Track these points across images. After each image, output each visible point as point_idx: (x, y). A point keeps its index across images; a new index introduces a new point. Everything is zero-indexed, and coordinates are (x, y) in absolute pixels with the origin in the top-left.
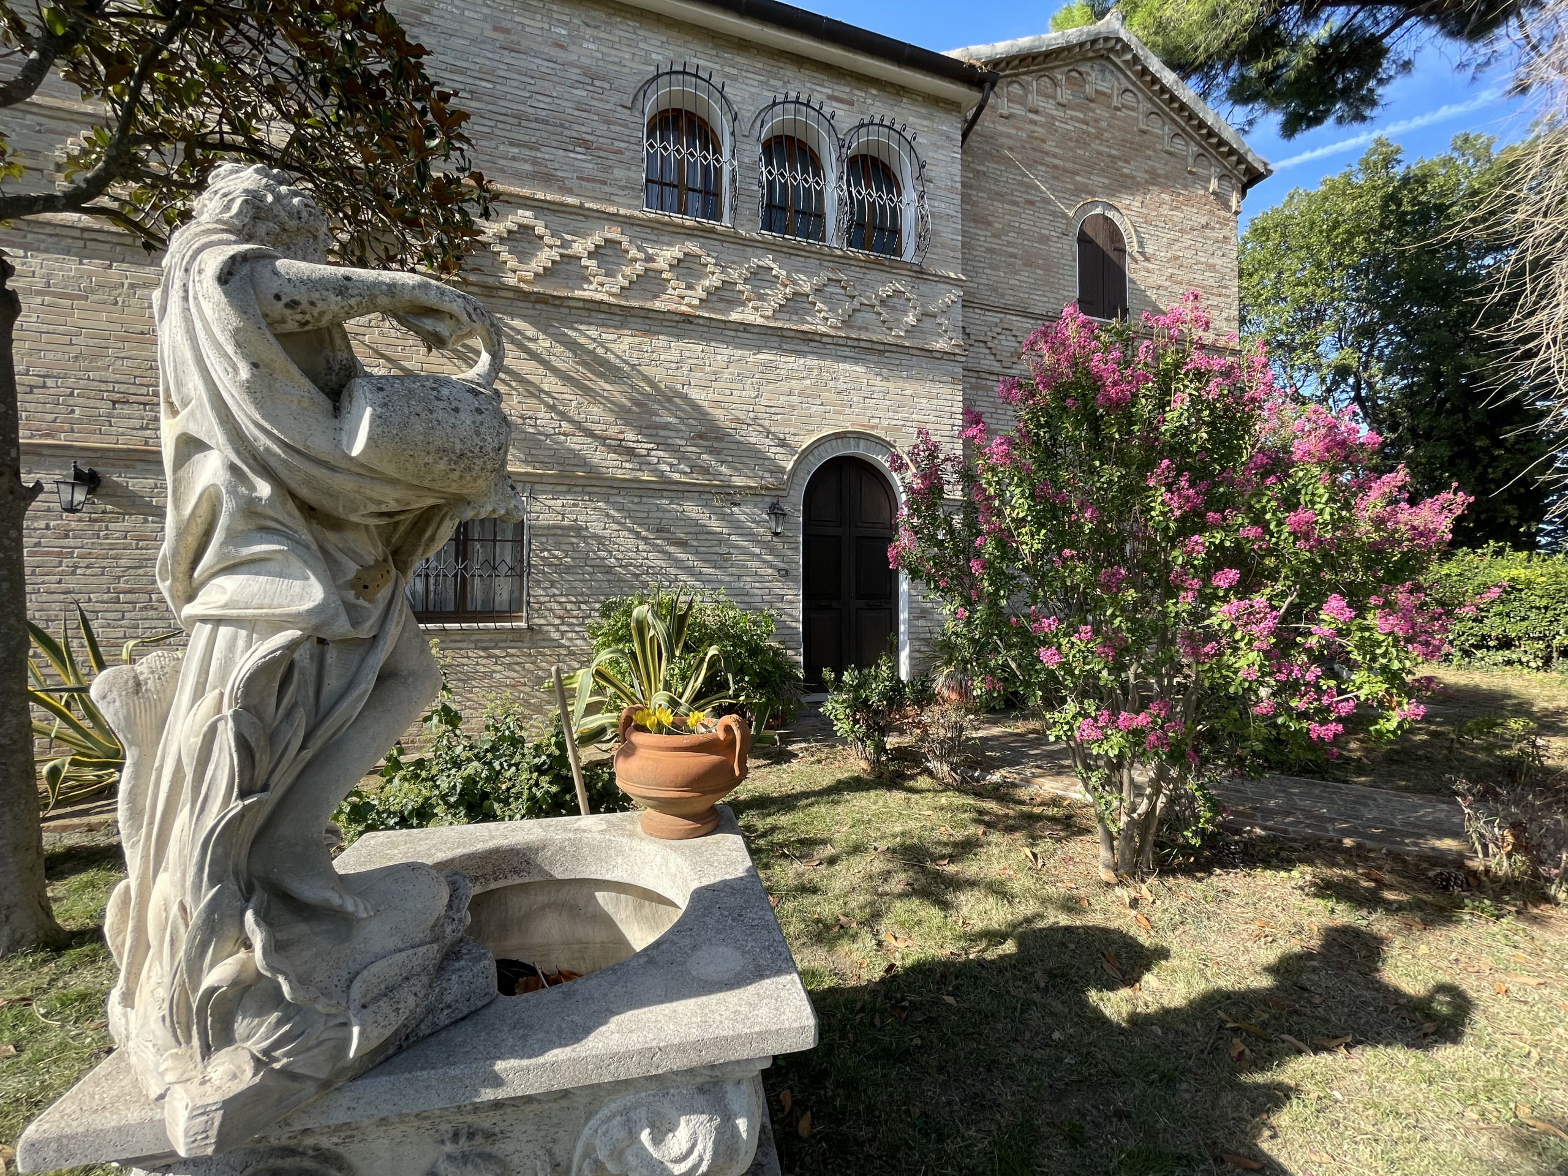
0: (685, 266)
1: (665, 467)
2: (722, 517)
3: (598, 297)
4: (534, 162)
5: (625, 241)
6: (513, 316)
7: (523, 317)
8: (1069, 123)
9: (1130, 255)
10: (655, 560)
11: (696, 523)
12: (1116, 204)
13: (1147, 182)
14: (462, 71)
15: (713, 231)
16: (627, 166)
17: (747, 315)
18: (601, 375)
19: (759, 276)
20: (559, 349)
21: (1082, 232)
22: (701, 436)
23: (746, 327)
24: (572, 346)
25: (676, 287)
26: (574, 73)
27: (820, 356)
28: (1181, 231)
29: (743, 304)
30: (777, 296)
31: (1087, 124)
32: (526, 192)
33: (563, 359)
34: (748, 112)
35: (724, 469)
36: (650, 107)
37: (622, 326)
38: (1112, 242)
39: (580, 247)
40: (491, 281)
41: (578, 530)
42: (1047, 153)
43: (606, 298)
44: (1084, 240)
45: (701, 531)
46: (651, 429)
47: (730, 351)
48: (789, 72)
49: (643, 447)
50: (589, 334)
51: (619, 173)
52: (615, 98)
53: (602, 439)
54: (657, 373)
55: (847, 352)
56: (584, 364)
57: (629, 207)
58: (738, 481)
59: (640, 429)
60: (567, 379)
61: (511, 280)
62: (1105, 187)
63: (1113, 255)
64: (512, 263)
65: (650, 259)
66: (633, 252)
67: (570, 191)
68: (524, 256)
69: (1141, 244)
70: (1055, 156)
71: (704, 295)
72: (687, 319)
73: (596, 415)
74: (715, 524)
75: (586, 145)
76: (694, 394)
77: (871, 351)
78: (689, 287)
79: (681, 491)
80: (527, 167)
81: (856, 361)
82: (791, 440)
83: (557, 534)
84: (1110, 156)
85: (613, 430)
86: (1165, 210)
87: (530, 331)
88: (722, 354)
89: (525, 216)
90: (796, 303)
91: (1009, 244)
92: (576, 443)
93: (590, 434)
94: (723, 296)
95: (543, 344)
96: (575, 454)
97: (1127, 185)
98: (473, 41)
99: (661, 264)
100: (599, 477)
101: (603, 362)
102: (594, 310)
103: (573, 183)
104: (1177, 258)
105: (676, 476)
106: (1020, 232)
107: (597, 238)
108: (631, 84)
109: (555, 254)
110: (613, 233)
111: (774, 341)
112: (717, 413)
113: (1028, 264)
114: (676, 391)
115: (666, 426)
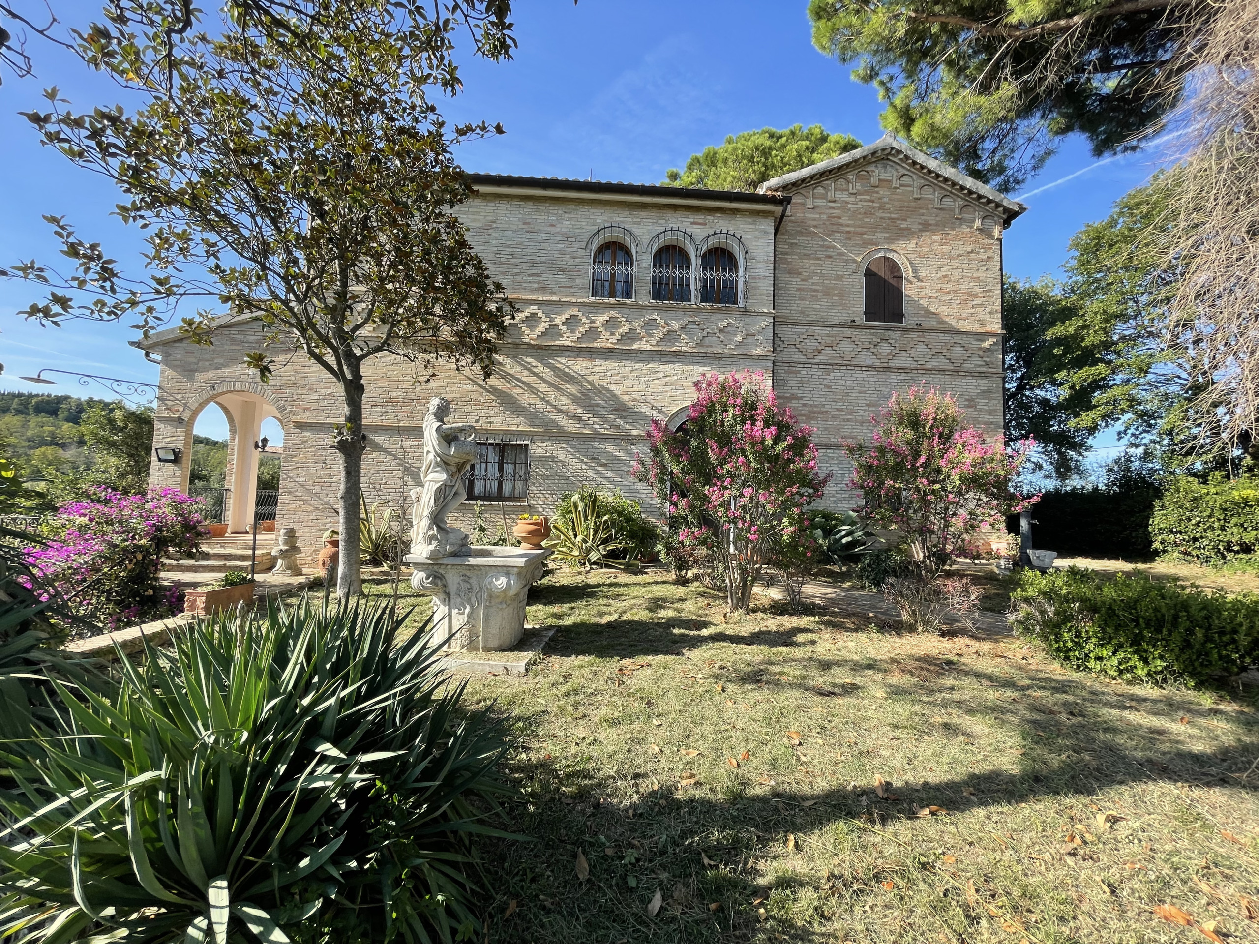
0: (610, 324)
1: (596, 426)
2: (626, 451)
3: (566, 343)
4: (539, 282)
5: (580, 315)
6: (527, 356)
7: (531, 356)
8: (859, 204)
9: (906, 279)
10: (591, 474)
11: (612, 454)
12: (894, 248)
13: (920, 230)
14: (509, 246)
15: (625, 304)
16: (582, 277)
17: (642, 345)
18: (567, 382)
19: (650, 325)
20: (547, 370)
21: (867, 269)
22: (616, 410)
23: (641, 352)
24: (553, 368)
25: (605, 335)
26: (559, 237)
27: (682, 363)
28: (950, 258)
29: (641, 339)
30: (659, 334)
31: (873, 201)
32: (534, 298)
33: (549, 375)
34: (646, 240)
35: (627, 426)
36: (594, 247)
37: (578, 357)
38: (892, 273)
39: (559, 320)
40: (518, 341)
41: (553, 458)
42: (842, 225)
43: (570, 344)
44: (869, 274)
45: (615, 459)
46: (590, 407)
47: (633, 364)
48: (670, 214)
49: (585, 417)
50: (561, 362)
51: (579, 281)
52: (577, 245)
53: (566, 413)
54: (594, 379)
55: (700, 360)
56: (559, 377)
57: (582, 297)
58: (635, 433)
59: (584, 408)
60: (550, 384)
61: (526, 340)
62: (886, 238)
63: (893, 282)
64: (527, 331)
65: (592, 322)
66: (584, 320)
67: (554, 294)
68: (532, 328)
69: (915, 271)
70: (848, 226)
71: (619, 337)
72: (610, 350)
73: (564, 401)
74: (622, 455)
75: (563, 270)
76: (613, 388)
77: (714, 358)
78: (612, 334)
79: (604, 438)
80: (536, 285)
81: (705, 364)
82: (665, 410)
83: (543, 460)
84: (890, 218)
85: (571, 408)
86: (935, 247)
87: (534, 363)
88: (629, 366)
89: (533, 309)
90: (670, 336)
91: (813, 284)
92: (553, 415)
93: (560, 411)
94: (631, 336)
95: (540, 368)
96: (553, 421)
97: (905, 234)
98: (514, 231)
99: (598, 324)
100: (564, 432)
101: (567, 375)
102: (565, 350)
103: (556, 290)
104: (946, 276)
105: (602, 431)
106: (822, 275)
107: (567, 315)
108: (585, 237)
109: (546, 325)
110: (574, 311)
111: (657, 358)
112: (625, 398)
113: (827, 294)
114: (603, 387)
115: (598, 405)
